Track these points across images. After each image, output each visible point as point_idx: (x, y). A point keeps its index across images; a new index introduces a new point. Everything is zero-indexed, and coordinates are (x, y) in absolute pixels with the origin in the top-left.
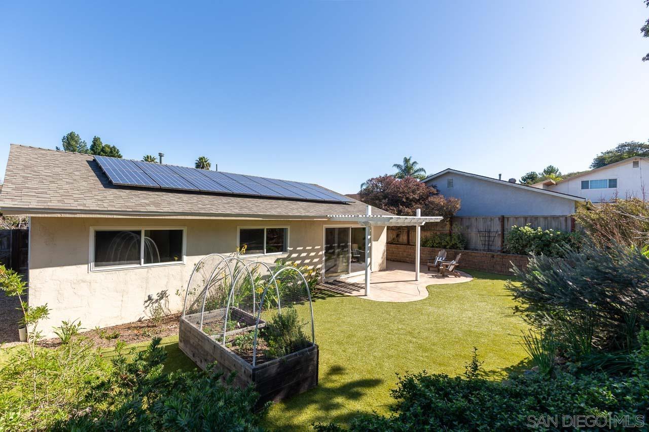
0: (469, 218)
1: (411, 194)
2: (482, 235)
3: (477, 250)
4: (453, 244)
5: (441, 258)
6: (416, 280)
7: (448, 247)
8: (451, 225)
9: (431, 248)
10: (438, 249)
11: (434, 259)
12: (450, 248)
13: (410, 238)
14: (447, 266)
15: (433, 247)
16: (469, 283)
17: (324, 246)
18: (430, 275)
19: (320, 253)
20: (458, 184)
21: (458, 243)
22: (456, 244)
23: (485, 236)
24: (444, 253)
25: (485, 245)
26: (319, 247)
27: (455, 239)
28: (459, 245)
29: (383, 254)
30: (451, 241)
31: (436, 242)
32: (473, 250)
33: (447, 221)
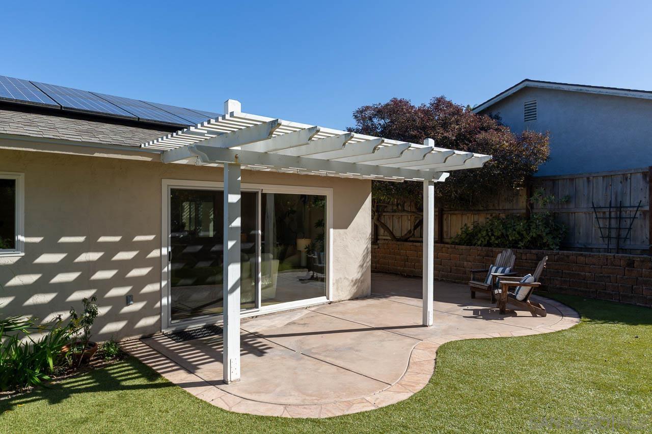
0: (572, 180)
1: (441, 131)
2: (601, 215)
3: (591, 250)
4: (532, 237)
5: (500, 269)
6: (424, 325)
7: (521, 244)
8: (530, 194)
9: (484, 248)
10: (500, 249)
11: (487, 271)
12: (526, 247)
13: (445, 229)
14: (512, 288)
15: (489, 244)
16: (568, 335)
17: (166, 234)
18: (469, 310)
19: (155, 253)
20: (547, 111)
21: (544, 234)
22: (540, 236)
23: (610, 218)
24: (510, 257)
25: (609, 237)
26: (151, 238)
27: (537, 226)
28: (547, 239)
29: (364, 260)
30: (528, 230)
31: (496, 234)
32: (580, 249)
33: (518, 185)
